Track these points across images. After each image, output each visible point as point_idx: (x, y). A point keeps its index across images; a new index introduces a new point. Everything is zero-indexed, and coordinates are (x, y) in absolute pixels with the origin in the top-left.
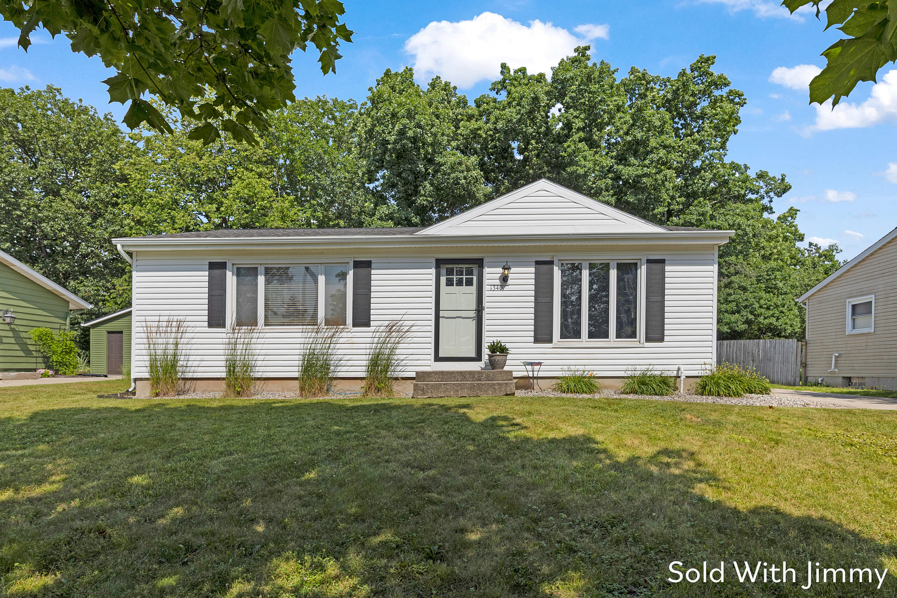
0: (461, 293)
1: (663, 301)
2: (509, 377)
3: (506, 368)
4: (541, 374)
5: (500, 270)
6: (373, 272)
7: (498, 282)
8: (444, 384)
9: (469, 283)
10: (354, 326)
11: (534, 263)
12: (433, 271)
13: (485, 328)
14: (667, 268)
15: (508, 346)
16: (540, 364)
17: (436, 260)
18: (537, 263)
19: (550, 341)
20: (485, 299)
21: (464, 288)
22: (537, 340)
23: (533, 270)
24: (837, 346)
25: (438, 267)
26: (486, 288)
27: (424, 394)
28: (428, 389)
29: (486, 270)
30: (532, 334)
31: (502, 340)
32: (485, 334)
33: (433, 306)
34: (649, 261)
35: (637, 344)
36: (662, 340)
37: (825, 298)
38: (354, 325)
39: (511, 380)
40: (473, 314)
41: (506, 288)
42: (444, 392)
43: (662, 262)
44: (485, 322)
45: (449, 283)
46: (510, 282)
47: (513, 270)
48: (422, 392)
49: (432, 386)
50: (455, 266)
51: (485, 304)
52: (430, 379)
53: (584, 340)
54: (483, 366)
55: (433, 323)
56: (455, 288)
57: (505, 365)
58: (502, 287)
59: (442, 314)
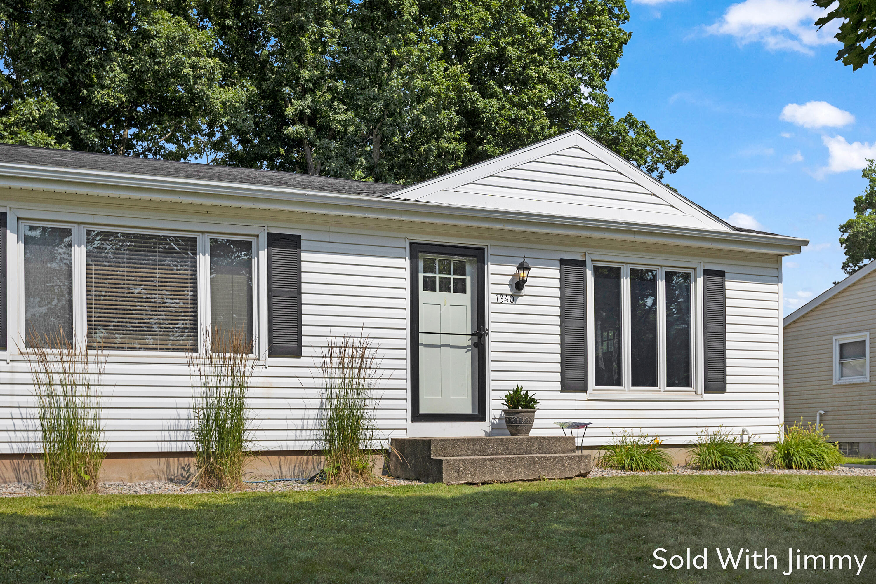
0: (448, 305)
1: (724, 333)
2: (571, 447)
3: (533, 433)
4: (587, 442)
5: (513, 270)
6: (304, 256)
7: (507, 290)
8: (491, 460)
9: (460, 288)
10: (270, 355)
11: (558, 263)
12: (406, 263)
13: (491, 365)
14: (728, 284)
15: (537, 396)
16: (585, 426)
17: (411, 244)
18: (563, 262)
19: (584, 389)
20: (490, 318)
21: (452, 297)
22: (565, 388)
23: (556, 273)
24: (821, 400)
25: (413, 258)
26: (490, 298)
27: (459, 477)
28: (466, 468)
29: (491, 268)
30: (558, 376)
31: (526, 386)
32: (491, 376)
33: (407, 324)
34: (706, 272)
35: (693, 396)
36: (723, 390)
37: (803, 332)
38: (272, 353)
39: (573, 451)
40: (466, 341)
41: (520, 300)
42: (491, 473)
43: (722, 274)
44: (491, 356)
45: (429, 286)
46: (526, 290)
47: (534, 271)
48: (456, 475)
49: (473, 462)
50: (437, 258)
51: (490, 326)
52: (455, 451)
53: (626, 389)
54: (489, 429)
55: (407, 354)
56: (437, 296)
57: (530, 427)
58: (514, 297)
59: (423, 339)
